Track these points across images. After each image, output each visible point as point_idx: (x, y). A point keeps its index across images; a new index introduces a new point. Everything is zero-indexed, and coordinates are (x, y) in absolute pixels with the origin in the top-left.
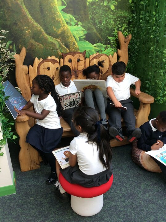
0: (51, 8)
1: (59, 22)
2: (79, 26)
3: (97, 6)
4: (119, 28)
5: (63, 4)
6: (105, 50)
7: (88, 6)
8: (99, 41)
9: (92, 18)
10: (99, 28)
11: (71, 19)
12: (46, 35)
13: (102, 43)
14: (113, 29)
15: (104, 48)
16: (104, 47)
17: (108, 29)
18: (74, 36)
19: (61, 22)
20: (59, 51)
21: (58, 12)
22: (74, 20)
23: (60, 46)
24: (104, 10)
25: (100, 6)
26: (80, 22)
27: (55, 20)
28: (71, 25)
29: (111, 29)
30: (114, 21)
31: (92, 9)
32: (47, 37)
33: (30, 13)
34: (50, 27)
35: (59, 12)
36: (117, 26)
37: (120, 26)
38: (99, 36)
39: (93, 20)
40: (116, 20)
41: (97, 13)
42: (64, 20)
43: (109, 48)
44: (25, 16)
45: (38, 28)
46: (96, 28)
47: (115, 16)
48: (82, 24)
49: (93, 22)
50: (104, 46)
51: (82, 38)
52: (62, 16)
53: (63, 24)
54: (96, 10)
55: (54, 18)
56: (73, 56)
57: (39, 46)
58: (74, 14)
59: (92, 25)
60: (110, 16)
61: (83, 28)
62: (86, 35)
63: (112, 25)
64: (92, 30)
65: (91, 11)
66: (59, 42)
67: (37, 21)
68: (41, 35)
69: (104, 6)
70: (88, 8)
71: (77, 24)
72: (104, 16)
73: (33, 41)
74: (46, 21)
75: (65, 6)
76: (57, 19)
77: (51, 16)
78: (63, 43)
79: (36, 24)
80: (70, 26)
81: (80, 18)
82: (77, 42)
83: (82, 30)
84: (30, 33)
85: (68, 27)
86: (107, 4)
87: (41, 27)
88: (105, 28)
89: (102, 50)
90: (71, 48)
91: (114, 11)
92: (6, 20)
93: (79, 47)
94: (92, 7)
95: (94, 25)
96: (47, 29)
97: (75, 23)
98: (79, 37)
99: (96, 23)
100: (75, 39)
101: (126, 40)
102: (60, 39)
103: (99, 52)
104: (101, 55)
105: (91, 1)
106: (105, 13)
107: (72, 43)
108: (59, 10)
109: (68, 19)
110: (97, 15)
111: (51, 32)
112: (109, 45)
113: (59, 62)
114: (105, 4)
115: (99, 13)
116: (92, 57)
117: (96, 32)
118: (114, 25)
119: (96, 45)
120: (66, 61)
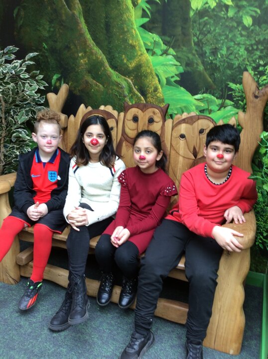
0: (124, 22)
1: (133, 47)
2: (170, 57)
3: (210, 17)
4: (259, 65)
5: (144, 15)
6: (219, 110)
7: (192, 19)
8: (208, 90)
9: (198, 42)
11: (156, 43)
12: (110, 69)
13: (213, 95)
14: (242, 68)
15: (217, 106)
16: (217, 103)
17: (230, 66)
18: (158, 76)
19: (137, 48)
20: (128, 100)
21: (133, 30)
22: (161, 45)
23: (131, 91)
24: (227, 26)
25: (217, 19)
26: (173, 48)
27: (128, 43)
28: (154, 54)
29: (239, 67)
30: (247, 49)
31: (200, 24)
32: (111, 73)
33: (89, 31)
34: (117, 56)
35: (135, 30)
36: (254, 61)
37: (262, 62)
38: (210, 80)
39: (199, 45)
40: (253, 49)
41: (209, 32)
42: (143, 44)
43: (229, 108)
44: (82, 35)
45: (98, 57)
46: (203, 63)
47: (252, 39)
48: (175, 54)
49: (198, 49)
50: (219, 102)
51: (173, 80)
52: (140, 37)
53: (141, 51)
54: (208, 26)
55: (125, 41)
56: (142, 111)
57: (97, 87)
58: (162, 33)
59: (197, 56)
60: (239, 39)
61: (177, 61)
62: (181, 75)
63: (241, 59)
64: (195, 66)
65: (196, 29)
66: (130, 83)
67: (98, 44)
68: (103, 69)
69: (228, 17)
70: (191, 23)
71: (165, 53)
72: (225, 39)
73: (89, 78)
74: (112, 45)
75: (148, 19)
76: (131, 42)
77: (121, 36)
78: (136, 87)
79: (96, 49)
80: (152, 55)
81: (173, 41)
82: (162, 87)
83: (175, 65)
84: (86, 64)
85: (148, 57)
86: (235, 13)
87: (103, 55)
88: (224, 65)
89: (212, 109)
90: (148, 97)
91: (250, 28)
92: (56, 42)
93: (165, 98)
94: (201, 21)
95: (199, 57)
96: (112, 60)
97: (161, 50)
98: (166, 79)
99: (206, 53)
100: (159, 81)
101: (259, 93)
102: (132, 78)
103: (205, 111)
104: (197, 117)
105: (199, 8)
106: (227, 33)
107: (153, 88)
108: (135, 27)
109: (151, 43)
110: (209, 36)
111: (118, 64)
112: (230, 100)
113: (117, 118)
114: (231, 13)
115: (214, 33)
116: (179, 118)
117: (202, 71)
118: (248, 59)
119: (200, 98)
120: (128, 119)
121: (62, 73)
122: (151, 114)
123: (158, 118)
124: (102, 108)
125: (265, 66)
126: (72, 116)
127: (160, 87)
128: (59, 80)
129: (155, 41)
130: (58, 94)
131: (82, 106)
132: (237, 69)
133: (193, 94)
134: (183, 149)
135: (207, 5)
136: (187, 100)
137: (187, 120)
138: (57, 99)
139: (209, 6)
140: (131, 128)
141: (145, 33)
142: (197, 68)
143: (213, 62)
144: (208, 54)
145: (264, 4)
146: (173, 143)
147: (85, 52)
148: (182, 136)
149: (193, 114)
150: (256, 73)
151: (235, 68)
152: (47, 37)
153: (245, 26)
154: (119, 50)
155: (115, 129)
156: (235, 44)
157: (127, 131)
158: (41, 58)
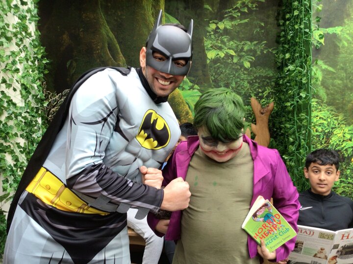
2: (196, 91)
3: (222, 64)
4: (259, 92)
7: (209, 65)
9: (215, 79)
14: (248, 95)
22: (188, 83)
24: (233, 69)
25: (226, 65)
26: (197, 85)
29: (245, 94)
30: (249, 83)
31: (215, 68)
36: (255, 90)
37: (260, 90)
39: (216, 82)
40: (253, 82)
41: (222, 73)
47: (252, 76)
48: (199, 88)
49: (215, 85)
54: (221, 69)
60: (243, 76)
61: (201, 93)
63: (246, 89)
65: (212, 71)
69: (233, 63)
70: (209, 68)
71: (192, 88)
72: (233, 77)
81: (197, 80)
86: (238, 60)
91: (249, 69)
94: (215, 66)
97: (189, 87)
105: (213, 58)
106: (234, 73)
110: (222, 75)
114: (235, 60)
115: (225, 73)
125: (262, 92)
135: (218, 56)
139: (220, 56)
145: (256, 54)
153: (246, 68)
156: (241, 80)
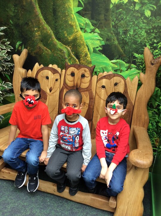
0: (66, 9)
1: (71, 26)
3: (124, 10)
4: (154, 43)
5: (79, 5)
6: (127, 70)
7: (111, 10)
8: (120, 57)
9: (115, 25)
10: (123, 40)
11: (86, 24)
12: (56, 40)
13: (123, 61)
16: (126, 66)
17: (135, 42)
18: (88, 46)
19: (74, 27)
20: (68, 61)
22: (90, 26)
23: (69, 55)
24: (134, 16)
25: (128, 11)
26: (98, 29)
27: (68, 23)
28: (85, 31)
29: (141, 43)
30: (146, 32)
31: (116, 13)
32: (56, 42)
33: (42, 13)
34: (61, 31)
35: (73, 15)
36: (151, 40)
37: (155, 41)
38: (122, 50)
39: (115, 27)
40: (150, 32)
41: (122, 19)
42: (78, 25)
43: (133, 69)
44: (37, 16)
45: (48, 31)
46: (118, 39)
47: (150, 25)
48: (99, 32)
49: (115, 30)
50: (127, 65)
51: (97, 49)
52: (76, 19)
53: (77, 29)
54: (122, 15)
55: (66, 22)
56: (77, 69)
57: (47, 51)
58: (92, 18)
59: (114, 35)
60: (142, 25)
61: (101, 37)
62: (103, 46)
63: (142, 38)
64: (112, 41)
65: (114, 16)
66: (69, 50)
67: (48, 23)
68: (51, 39)
69: (135, 10)
70: (111, 12)
71: (93, 31)
72: (133, 24)
73: (41, 45)
74: (57, 24)
75: (82, 8)
76: (70, 23)
77: (64, 18)
78: (73, 53)
79: (46, 26)
80: (84, 33)
81: (99, 23)
82: (90, 54)
83: (99, 40)
84: (39, 36)
85: (81, 33)
86: (140, 8)
87: (51, 30)
88: (131, 41)
89: (122, 70)
90: (81, 60)
91: (149, 18)
92: (19, 19)
93: (92, 61)
94: (117, 11)
95: (115, 35)
96: (57, 34)
97: (90, 30)
98: (93, 48)
99: (120, 33)
100: (89, 50)
101: (154, 61)
102: (71, 46)
103: (118, 71)
104: (113, 75)
105: (116, 3)
106: (134, 20)
107: (84, 54)
108: (73, 13)
109: (83, 24)
110: (122, 21)
111: (61, 37)
112: (134, 64)
113: (60, 73)
114: (137, 8)
115: (126, 20)
116: (101, 75)
117: (117, 45)
118: (147, 38)
119: (115, 62)
120: (68, 74)
121: (23, 41)
122: (83, 72)
123: (87, 74)
124: (50, 66)
125: (158, 43)
126: (30, 71)
127: (89, 54)
128: (21, 45)
129: (86, 23)
130: (21, 56)
131: (37, 64)
132: (139, 45)
133: (111, 59)
134: (103, 95)
136: (106, 63)
137: (106, 77)
138: (20, 59)
139: (123, 2)
140: (70, 80)
141: (80, 18)
142: (114, 42)
143: (125, 39)
144: (121, 34)
145: (159, 3)
146: (97, 90)
147: (39, 28)
148: (103, 87)
149: (110, 73)
150: (152, 47)
151: (138, 44)
152: (12, 16)
153: (146, 16)
154: (62, 27)
155: (59, 80)
156: (139, 28)
157: (67, 81)
158: (9, 30)
